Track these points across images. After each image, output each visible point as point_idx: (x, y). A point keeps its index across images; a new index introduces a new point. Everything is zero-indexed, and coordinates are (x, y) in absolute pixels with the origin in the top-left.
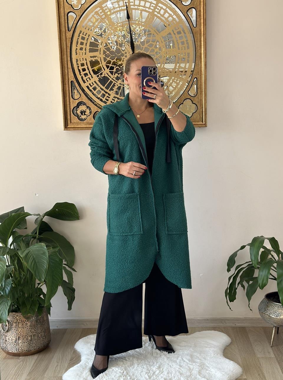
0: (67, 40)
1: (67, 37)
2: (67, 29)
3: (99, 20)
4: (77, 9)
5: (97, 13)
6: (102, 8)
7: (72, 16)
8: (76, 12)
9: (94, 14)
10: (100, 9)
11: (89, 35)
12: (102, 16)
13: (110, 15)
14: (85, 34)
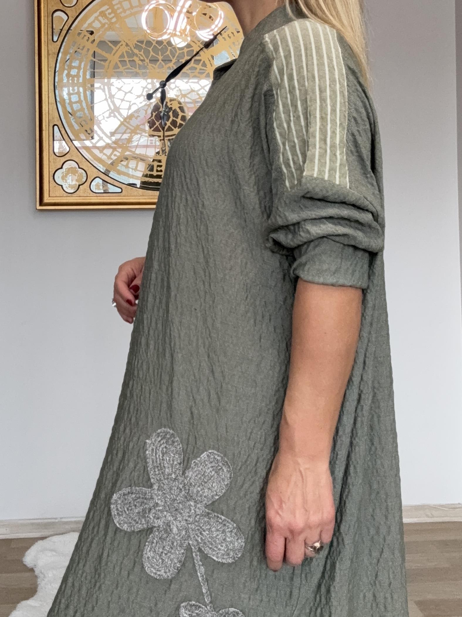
0: (50, 57)
1: (50, 52)
2: (50, 37)
3: (106, 26)
4: (69, 5)
5: (103, 14)
6: (111, 6)
7: (60, 18)
8: (68, 11)
9: (99, 16)
10: (108, 7)
11: (88, 50)
12: (111, 18)
13: (126, 17)
14: (81, 48)
